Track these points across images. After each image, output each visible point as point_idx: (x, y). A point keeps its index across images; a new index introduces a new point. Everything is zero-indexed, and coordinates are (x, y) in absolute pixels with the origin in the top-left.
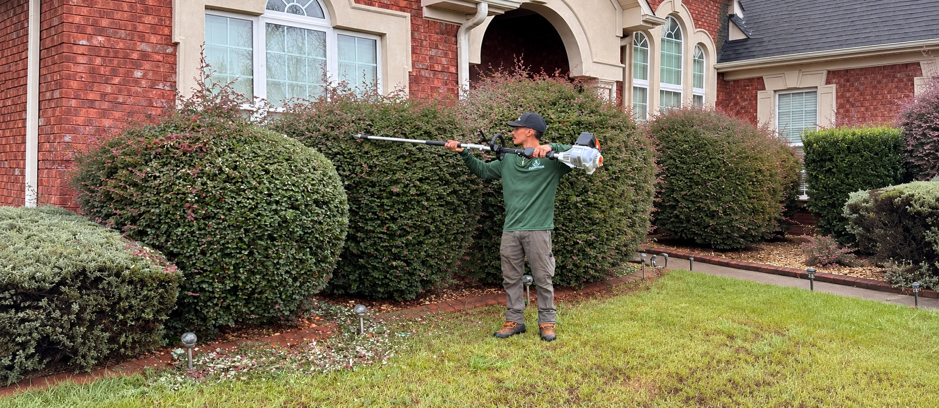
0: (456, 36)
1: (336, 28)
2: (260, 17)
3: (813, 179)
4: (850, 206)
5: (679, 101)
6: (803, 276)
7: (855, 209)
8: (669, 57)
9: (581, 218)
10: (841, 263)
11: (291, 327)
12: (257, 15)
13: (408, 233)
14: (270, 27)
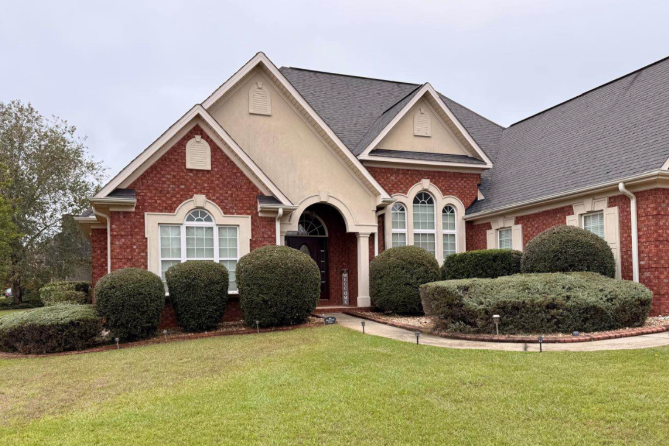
1: (217, 225)
8: (424, 215)
12: (182, 224)
14: (187, 228)
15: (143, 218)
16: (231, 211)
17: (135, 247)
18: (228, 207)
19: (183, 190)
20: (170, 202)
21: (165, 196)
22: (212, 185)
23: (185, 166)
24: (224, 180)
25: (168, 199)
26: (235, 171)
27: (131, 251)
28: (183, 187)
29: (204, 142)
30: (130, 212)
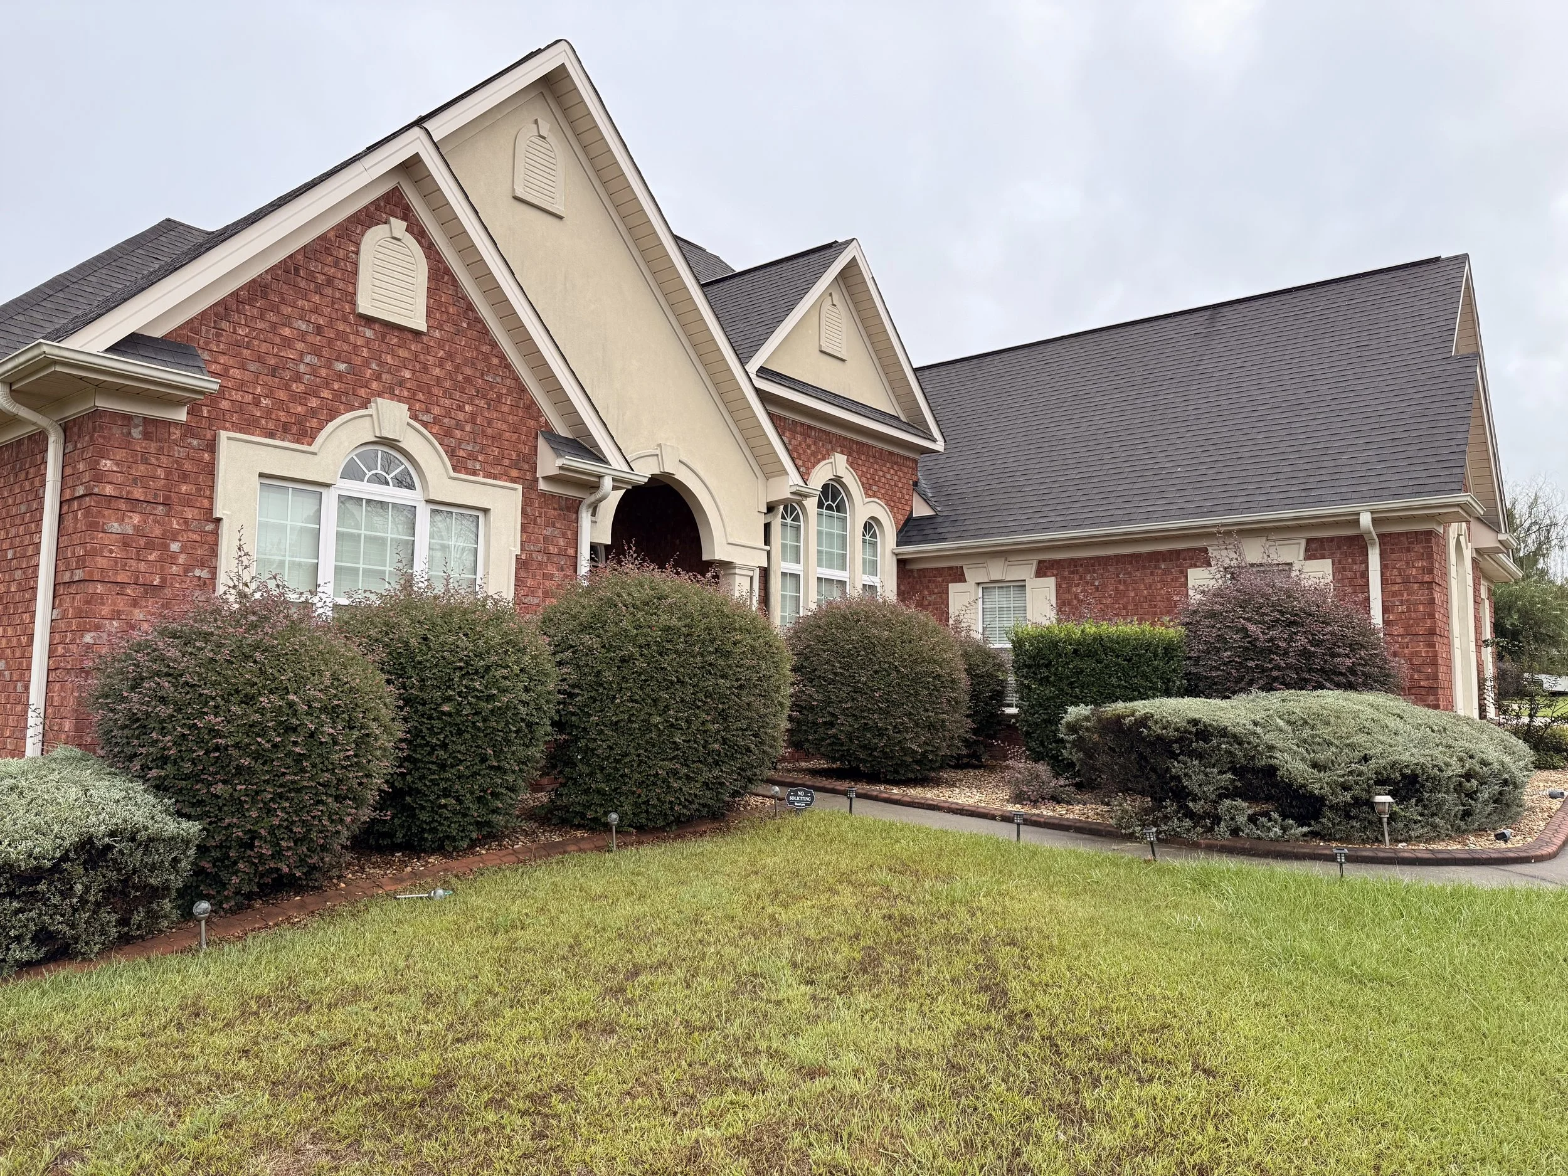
0: (577, 513)
1: (429, 501)
2: (332, 488)
3: (1024, 690)
4: (1068, 723)
5: (844, 592)
6: (1007, 819)
7: (1073, 728)
8: (831, 535)
9: (663, 742)
10: (1056, 799)
11: (313, 888)
12: (328, 486)
13: (461, 761)
14: (343, 500)
15: (212, 447)
16: (470, 464)
17: (175, 547)
18: (462, 453)
19: (340, 376)
20: (300, 409)
21: (287, 388)
22: (425, 378)
23: (353, 303)
24: (457, 368)
25: (295, 398)
26: (485, 349)
27: (160, 560)
28: (342, 367)
29: (410, 240)
30: (169, 423)
